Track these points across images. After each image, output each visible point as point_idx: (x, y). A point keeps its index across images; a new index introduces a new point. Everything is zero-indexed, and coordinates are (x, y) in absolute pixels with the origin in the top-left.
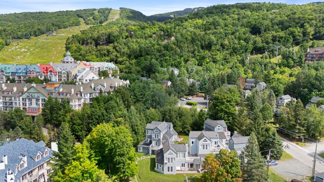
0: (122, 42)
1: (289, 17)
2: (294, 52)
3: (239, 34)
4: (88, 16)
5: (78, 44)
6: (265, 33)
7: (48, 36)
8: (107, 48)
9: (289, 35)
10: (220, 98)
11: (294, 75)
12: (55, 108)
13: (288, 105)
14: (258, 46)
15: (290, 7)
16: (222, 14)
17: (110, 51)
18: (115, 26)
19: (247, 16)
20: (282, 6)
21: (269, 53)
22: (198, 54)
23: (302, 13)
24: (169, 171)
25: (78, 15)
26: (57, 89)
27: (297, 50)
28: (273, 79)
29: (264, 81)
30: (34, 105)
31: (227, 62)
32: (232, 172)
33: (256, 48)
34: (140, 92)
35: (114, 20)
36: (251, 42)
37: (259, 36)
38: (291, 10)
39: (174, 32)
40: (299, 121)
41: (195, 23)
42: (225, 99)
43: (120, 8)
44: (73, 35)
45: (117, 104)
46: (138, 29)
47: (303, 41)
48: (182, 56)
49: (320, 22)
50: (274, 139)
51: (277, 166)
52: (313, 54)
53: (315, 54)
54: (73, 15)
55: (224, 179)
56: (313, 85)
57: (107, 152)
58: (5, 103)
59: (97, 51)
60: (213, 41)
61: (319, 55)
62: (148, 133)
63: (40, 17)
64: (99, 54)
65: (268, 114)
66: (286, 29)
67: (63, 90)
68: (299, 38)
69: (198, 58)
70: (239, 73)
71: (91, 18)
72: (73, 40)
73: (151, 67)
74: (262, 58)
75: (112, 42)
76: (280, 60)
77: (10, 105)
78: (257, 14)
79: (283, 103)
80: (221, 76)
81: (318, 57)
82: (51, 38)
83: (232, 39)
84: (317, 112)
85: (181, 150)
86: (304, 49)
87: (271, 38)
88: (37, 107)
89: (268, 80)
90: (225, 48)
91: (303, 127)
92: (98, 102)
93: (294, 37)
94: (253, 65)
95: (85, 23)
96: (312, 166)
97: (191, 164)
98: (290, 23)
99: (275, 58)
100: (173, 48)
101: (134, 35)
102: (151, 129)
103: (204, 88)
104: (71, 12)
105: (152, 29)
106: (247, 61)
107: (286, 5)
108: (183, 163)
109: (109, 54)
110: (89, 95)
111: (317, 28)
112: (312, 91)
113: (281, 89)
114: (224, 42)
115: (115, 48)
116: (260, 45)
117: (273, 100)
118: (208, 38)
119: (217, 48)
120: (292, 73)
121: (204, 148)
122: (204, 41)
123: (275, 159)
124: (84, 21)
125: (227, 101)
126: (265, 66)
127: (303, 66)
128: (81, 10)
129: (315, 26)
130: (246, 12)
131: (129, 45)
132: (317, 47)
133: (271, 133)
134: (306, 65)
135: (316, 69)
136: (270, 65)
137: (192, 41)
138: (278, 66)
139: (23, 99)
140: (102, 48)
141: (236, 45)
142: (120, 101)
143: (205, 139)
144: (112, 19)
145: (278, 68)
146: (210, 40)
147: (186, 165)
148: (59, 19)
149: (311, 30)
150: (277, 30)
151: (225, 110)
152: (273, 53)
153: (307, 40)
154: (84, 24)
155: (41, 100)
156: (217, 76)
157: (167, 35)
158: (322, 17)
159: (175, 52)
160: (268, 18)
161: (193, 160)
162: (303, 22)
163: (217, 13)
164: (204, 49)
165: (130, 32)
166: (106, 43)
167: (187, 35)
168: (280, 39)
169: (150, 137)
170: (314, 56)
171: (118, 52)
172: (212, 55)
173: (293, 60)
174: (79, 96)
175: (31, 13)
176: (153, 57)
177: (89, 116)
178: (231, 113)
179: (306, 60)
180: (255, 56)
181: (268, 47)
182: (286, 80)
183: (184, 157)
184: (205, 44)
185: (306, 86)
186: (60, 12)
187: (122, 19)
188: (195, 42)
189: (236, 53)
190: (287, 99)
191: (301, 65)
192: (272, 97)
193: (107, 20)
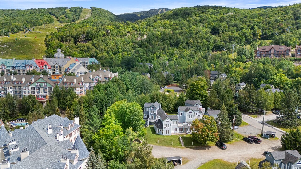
0: (101, 40)
1: (242, 20)
2: (246, 49)
3: (202, 34)
4: (60, 14)
5: (58, 41)
6: (223, 33)
7: (25, 33)
8: (87, 45)
9: (242, 35)
10: (196, 84)
11: (247, 68)
12: (62, 95)
13: (244, 89)
14: (217, 45)
15: (242, 11)
16: (186, 16)
17: (90, 48)
18: (88, 24)
19: (207, 18)
20: (236, 10)
21: (227, 50)
22: (168, 51)
23: (252, 17)
24: (166, 133)
25: (50, 13)
26: (61, 79)
27: (249, 48)
28: (231, 71)
29: (225, 73)
30: (42, 93)
31: (192, 58)
32: (212, 129)
33: (216, 46)
34: (129, 82)
35: (86, 18)
36: (212, 41)
37: (218, 36)
38: (243, 14)
39: (146, 31)
40: (252, 100)
41: (164, 23)
42: (199, 85)
43: (91, 7)
44: (52, 33)
45: (115, 90)
46: (114, 28)
47: (253, 40)
48: (155, 53)
49: (266, 25)
50: (236, 112)
51: (238, 129)
52: (261, 52)
53: (263, 52)
54: (45, 13)
55: (207, 134)
56: (261, 75)
57: (126, 119)
58: (14, 92)
59: (77, 48)
60: (180, 40)
61: (265, 52)
62: (145, 110)
63: (13, 14)
64: (79, 51)
65: (230, 96)
66: (240, 31)
67: (66, 80)
68: (250, 38)
69: (168, 54)
70: (204, 67)
71: (64, 16)
72: (52, 37)
73: (130, 61)
74: (221, 54)
75: (91, 39)
76: (235, 56)
77: (19, 93)
78: (216, 17)
79: (240, 88)
80: (190, 69)
81: (265, 54)
82: (28, 35)
83: (196, 38)
84: (265, 93)
85: (174, 119)
86: (254, 48)
87: (228, 38)
88: (44, 94)
89: (228, 72)
90: (190, 46)
91: (255, 104)
92: (99, 90)
93: (246, 37)
94: (214, 60)
95: (58, 20)
96: (261, 129)
97: (181, 129)
98: (243, 26)
99: (231, 54)
100: (146, 46)
101: (110, 34)
102: (148, 106)
103: (178, 79)
104: (43, 10)
105: (126, 28)
106: (209, 57)
107: (239, 9)
108: (176, 128)
109: (89, 50)
110: (88, 84)
111: (264, 30)
112: (261, 80)
113: (238, 78)
114: (190, 41)
115: (93, 45)
116: (219, 43)
117: (233, 86)
118: (175, 37)
119: (184, 46)
120: (245, 67)
121: (189, 118)
122: (173, 39)
123: (237, 125)
124: (57, 19)
125: (201, 87)
126: (224, 61)
127: (254, 61)
128: (53, 8)
129: (262, 28)
130: (206, 15)
131: (106, 42)
132: (264, 46)
133: (234, 108)
134: (256, 60)
135: (264, 63)
136: (228, 60)
137: (162, 40)
138: (234, 61)
139: (32, 88)
140: (82, 45)
141: (199, 43)
142: (117, 88)
143: (190, 111)
144: (84, 17)
145: (235, 63)
146: (177, 39)
147: (178, 129)
148: (32, 17)
149: (259, 32)
150: (232, 31)
151: (199, 93)
152: (230, 50)
153: (256, 40)
154: (58, 22)
155: (48, 89)
156: (187, 69)
157: (140, 34)
158: (268, 21)
159: (148, 49)
160: (225, 21)
161: (182, 125)
162: (253, 25)
163: (181, 15)
164: (173, 47)
165: (107, 30)
166: (84, 40)
167: (158, 34)
168: (235, 39)
169: (148, 113)
170: (262, 53)
171: (97, 48)
172: (180, 51)
173: (246, 56)
174: (81, 85)
175: (4, 10)
176: (129, 53)
177: (94, 100)
178: (204, 96)
179: (255, 56)
180: (215, 53)
181: (226, 45)
182: (242, 72)
183: (177, 123)
184: (173, 42)
185: (257, 76)
186: (31, 9)
187: (94, 18)
188: (165, 40)
189: (199, 50)
190: (243, 85)
191: (252, 60)
192: (232, 84)
193: (79, 18)
